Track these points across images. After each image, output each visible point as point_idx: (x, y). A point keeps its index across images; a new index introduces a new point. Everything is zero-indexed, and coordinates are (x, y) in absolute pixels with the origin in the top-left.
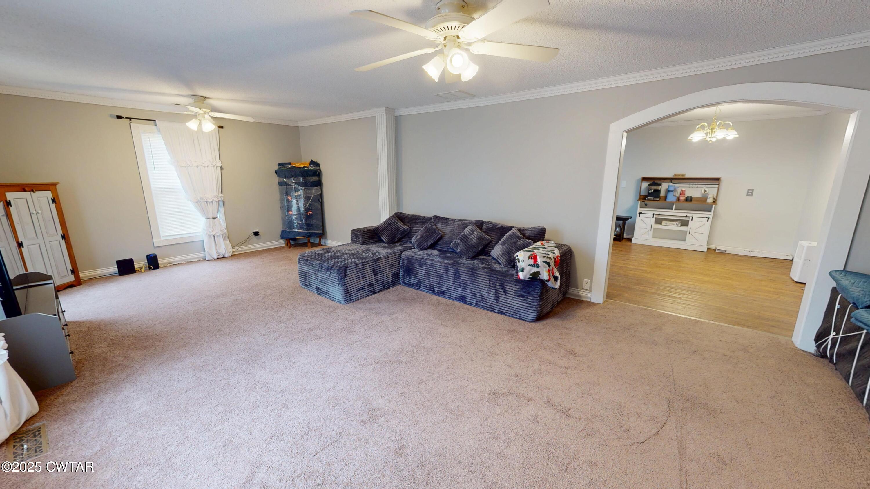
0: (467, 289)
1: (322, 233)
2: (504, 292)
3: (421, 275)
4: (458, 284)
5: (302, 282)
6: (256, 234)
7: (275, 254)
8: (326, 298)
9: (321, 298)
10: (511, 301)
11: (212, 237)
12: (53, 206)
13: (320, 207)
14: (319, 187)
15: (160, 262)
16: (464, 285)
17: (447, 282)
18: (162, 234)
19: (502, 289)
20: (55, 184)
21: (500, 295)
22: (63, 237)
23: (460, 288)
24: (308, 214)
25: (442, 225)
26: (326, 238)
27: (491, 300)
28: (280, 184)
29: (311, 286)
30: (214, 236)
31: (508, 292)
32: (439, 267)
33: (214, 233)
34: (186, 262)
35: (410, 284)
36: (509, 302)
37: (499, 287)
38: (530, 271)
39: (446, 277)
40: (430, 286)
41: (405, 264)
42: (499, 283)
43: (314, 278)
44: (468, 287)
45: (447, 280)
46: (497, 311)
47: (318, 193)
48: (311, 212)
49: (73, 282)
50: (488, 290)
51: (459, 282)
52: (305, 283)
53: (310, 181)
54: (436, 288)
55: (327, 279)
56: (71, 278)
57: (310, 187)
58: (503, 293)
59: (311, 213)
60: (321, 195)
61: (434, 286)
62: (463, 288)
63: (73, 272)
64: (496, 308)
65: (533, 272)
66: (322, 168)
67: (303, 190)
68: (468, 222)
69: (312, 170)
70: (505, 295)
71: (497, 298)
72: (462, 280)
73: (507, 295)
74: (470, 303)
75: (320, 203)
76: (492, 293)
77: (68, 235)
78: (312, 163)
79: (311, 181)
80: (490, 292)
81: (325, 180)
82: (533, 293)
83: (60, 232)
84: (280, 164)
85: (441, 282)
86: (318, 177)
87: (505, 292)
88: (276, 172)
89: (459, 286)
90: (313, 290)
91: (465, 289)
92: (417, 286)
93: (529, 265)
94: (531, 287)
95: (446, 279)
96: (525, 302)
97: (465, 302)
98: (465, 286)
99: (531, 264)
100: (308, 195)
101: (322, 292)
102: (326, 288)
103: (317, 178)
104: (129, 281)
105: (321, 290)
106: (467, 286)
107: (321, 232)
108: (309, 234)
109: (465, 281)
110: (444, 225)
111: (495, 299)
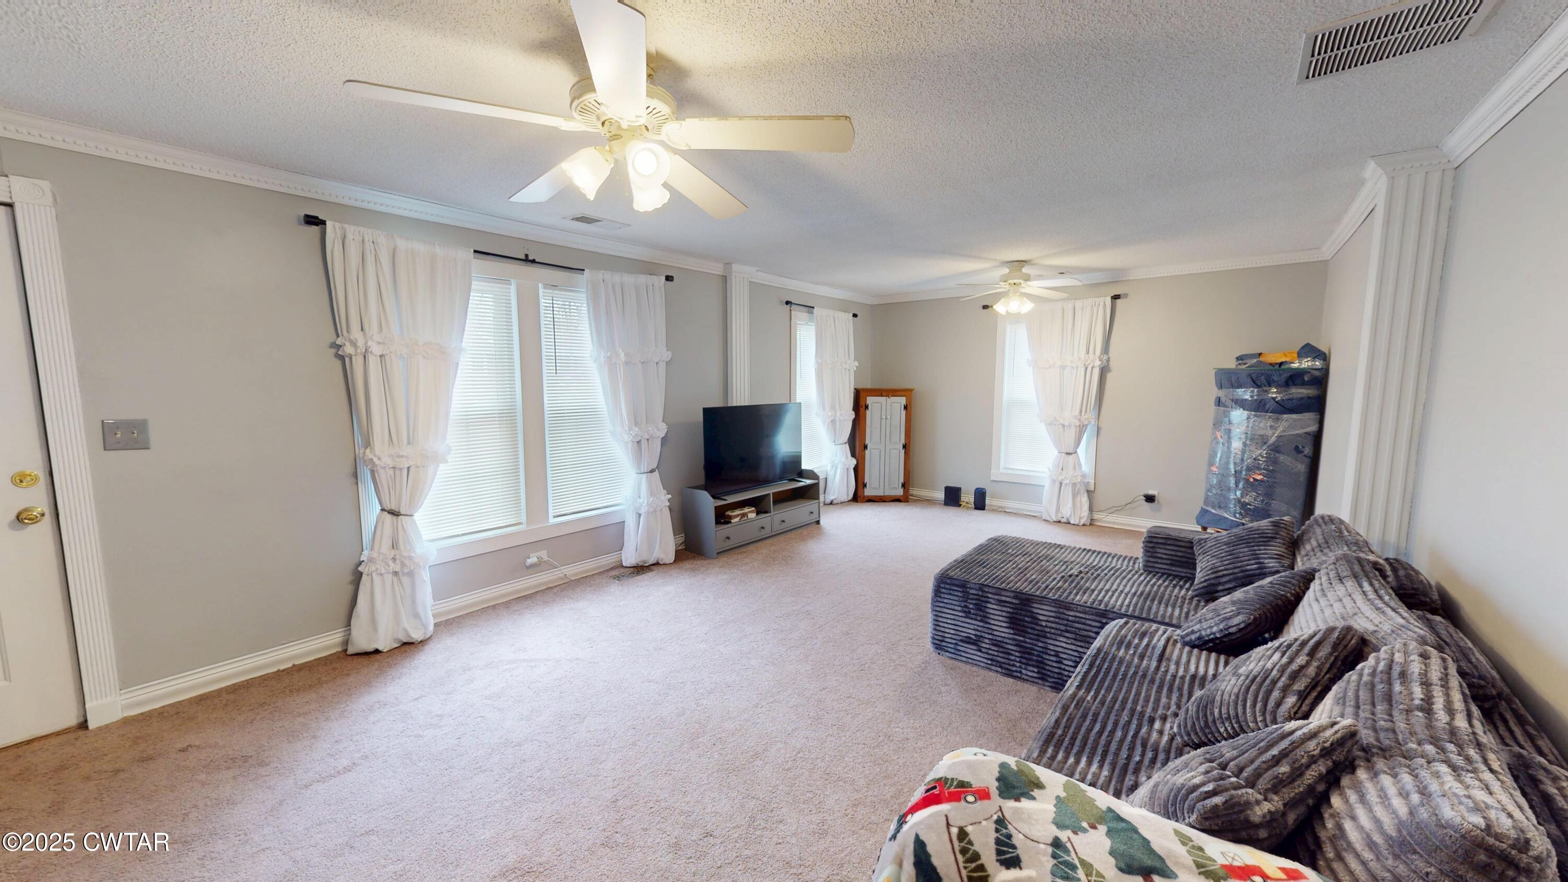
6: (1150, 499)
11: (1057, 484)
12: (904, 413)
14: (1315, 412)
15: (988, 501)
18: (1002, 465)
20: (911, 390)
22: (904, 447)
24: (1252, 480)
30: (1061, 484)
33: (1060, 478)
34: (1020, 512)
47: (1311, 430)
49: (901, 496)
56: (900, 492)
63: (903, 485)
66: (1335, 366)
69: (1307, 369)
77: (909, 445)
78: (1309, 350)
83: (903, 441)
84: (1238, 359)
86: (1319, 389)
88: (1219, 377)
103: (1316, 391)
104: (951, 513)
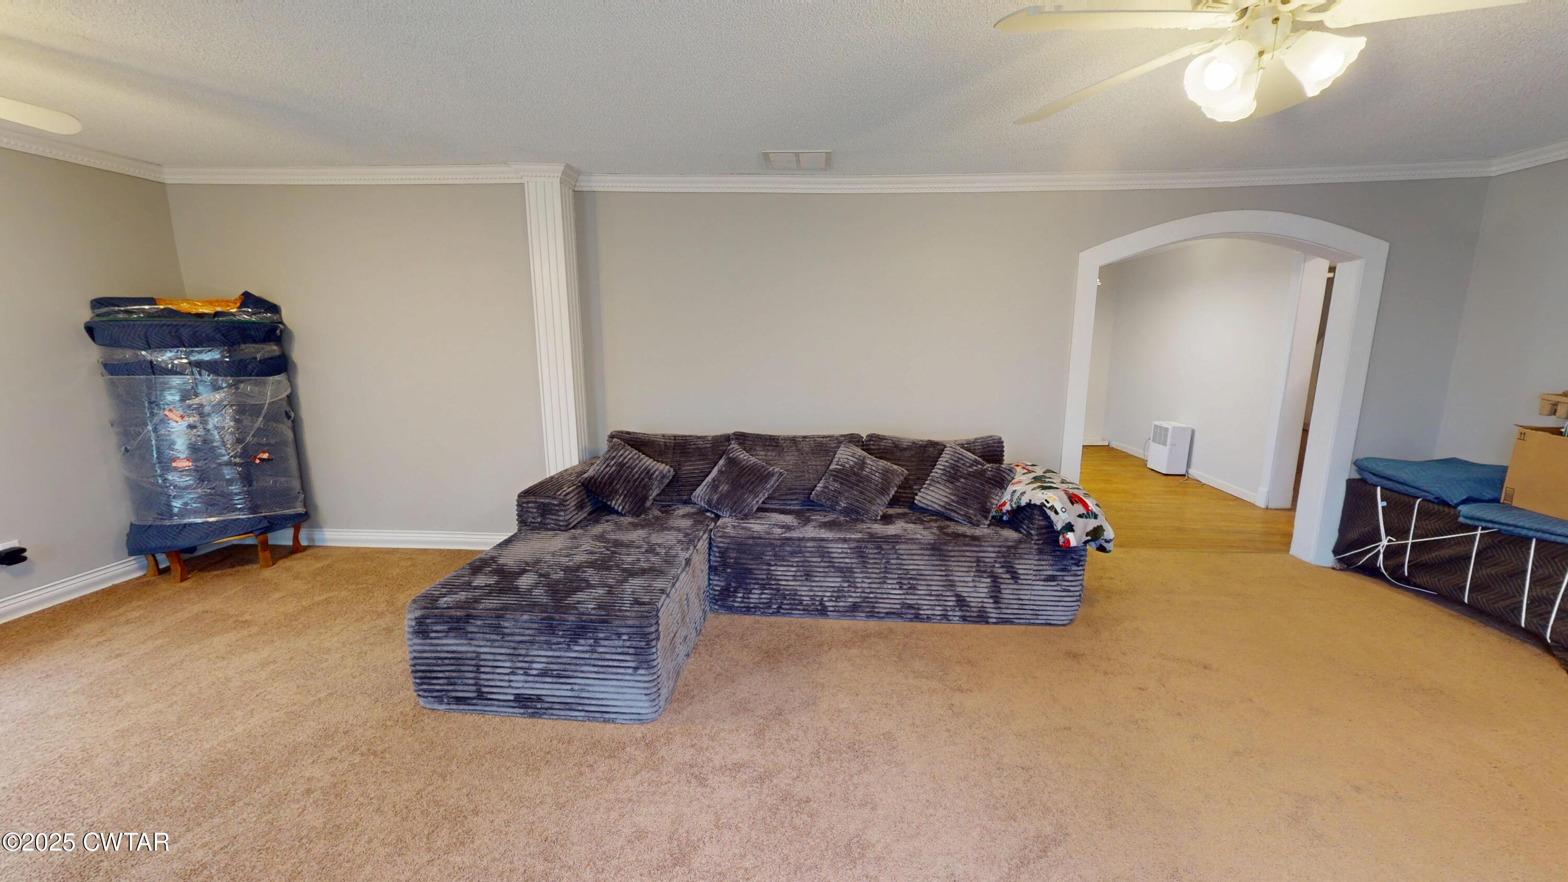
0: (920, 588)
1: (306, 513)
2: (1013, 578)
3: (781, 580)
4: (895, 582)
5: (435, 694)
6: (14, 557)
7: (136, 614)
8: (575, 719)
9: (545, 727)
10: (1028, 592)
13: (290, 435)
14: (282, 375)
16: (911, 582)
17: (863, 582)
19: (1008, 572)
21: (1002, 586)
23: (901, 588)
24: (258, 461)
25: (769, 453)
26: (317, 526)
27: (979, 600)
28: (111, 368)
29: (490, 696)
31: (1022, 577)
32: (842, 553)
35: (748, 607)
36: (1022, 597)
37: (1000, 570)
38: (1085, 527)
39: (862, 572)
40: (812, 600)
41: (732, 561)
42: (1000, 563)
43: (508, 671)
44: (923, 583)
45: (862, 578)
46: (994, 620)
47: (284, 395)
48: (264, 452)
50: (973, 581)
51: (897, 576)
52: (454, 694)
53: (256, 358)
54: (829, 601)
55: (578, 662)
57: (257, 375)
58: (1012, 581)
59: (266, 456)
60: (292, 400)
61: (825, 599)
62: (910, 588)
64: (993, 614)
65: (1091, 529)
66: (287, 316)
67: (230, 386)
68: (828, 439)
69: (254, 323)
70: (1016, 583)
71: (996, 594)
72: (905, 572)
73: (1020, 582)
74: (927, 618)
75: (289, 423)
76: (984, 585)
78: (248, 299)
79: (259, 357)
80: (977, 584)
81: (298, 354)
82: (1076, 568)
84: (97, 303)
85: (846, 585)
86: (276, 345)
87: (1015, 577)
88: (90, 330)
89: (897, 587)
90: (500, 709)
91: (915, 589)
92: (770, 607)
93: (1080, 516)
94: (1072, 558)
95: (861, 575)
96: (1059, 588)
97: (917, 617)
98: (915, 582)
99: (1081, 513)
100: (253, 402)
101: (546, 705)
102: (572, 690)
103: (275, 348)
105: (543, 701)
106: (919, 582)
107: (300, 510)
108: (265, 524)
109: (914, 572)
110: (773, 451)
111: (991, 597)
